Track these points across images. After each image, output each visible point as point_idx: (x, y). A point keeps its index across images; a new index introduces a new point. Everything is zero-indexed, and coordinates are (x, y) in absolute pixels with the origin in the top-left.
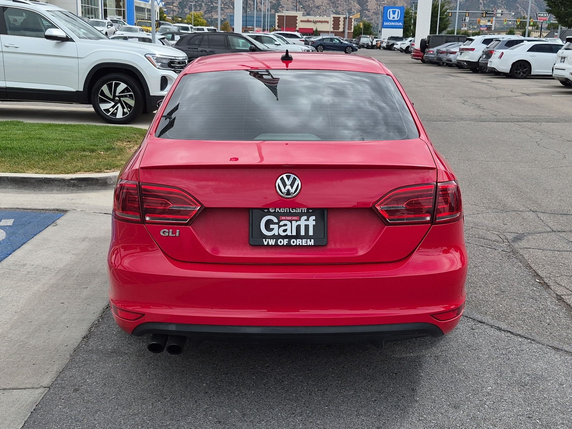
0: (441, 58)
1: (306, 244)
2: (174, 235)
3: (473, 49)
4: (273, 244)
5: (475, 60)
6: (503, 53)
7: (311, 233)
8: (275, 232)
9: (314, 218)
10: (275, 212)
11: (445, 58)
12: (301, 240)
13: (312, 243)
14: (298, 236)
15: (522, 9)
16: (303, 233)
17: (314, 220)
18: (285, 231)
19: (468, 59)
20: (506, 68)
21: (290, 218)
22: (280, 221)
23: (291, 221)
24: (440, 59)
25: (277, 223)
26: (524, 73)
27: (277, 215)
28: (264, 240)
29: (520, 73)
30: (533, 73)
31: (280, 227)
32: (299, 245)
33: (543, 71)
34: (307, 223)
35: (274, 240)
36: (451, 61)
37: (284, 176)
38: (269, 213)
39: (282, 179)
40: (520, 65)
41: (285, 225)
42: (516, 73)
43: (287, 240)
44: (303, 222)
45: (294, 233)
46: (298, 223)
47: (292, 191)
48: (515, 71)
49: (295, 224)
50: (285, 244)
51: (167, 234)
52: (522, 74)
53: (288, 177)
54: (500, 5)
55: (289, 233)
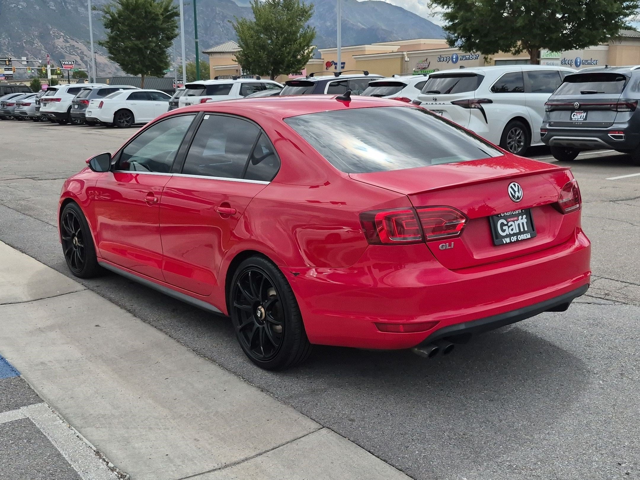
0: (9, 110)
1: (526, 238)
2: (450, 247)
3: (58, 100)
4: (509, 242)
5: (64, 110)
6: (102, 103)
7: (526, 229)
8: (507, 232)
9: (524, 216)
10: (504, 216)
11: (17, 110)
12: (523, 235)
13: (529, 236)
14: (520, 233)
15: (32, 56)
16: (522, 230)
17: (525, 218)
18: (512, 230)
19: (56, 110)
20: (109, 118)
21: (512, 219)
22: (508, 222)
23: (514, 221)
24: (8, 112)
25: (507, 225)
26: (127, 122)
27: (505, 218)
28: (503, 240)
29: (123, 122)
30: (136, 122)
31: (509, 227)
32: (523, 239)
33: (144, 119)
34: (522, 221)
35: (509, 238)
36: (26, 113)
37: (512, 185)
38: (501, 218)
39: (511, 187)
40: (123, 115)
41: (511, 225)
42: (120, 122)
43: (516, 237)
44: (520, 221)
45: (518, 231)
46: (518, 222)
47: (520, 195)
48: (119, 121)
49: (516, 223)
50: (515, 240)
51: (444, 248)
52: (126, 123)
53: (514, 185)
54: (6, 52)
55: (514, 231)
